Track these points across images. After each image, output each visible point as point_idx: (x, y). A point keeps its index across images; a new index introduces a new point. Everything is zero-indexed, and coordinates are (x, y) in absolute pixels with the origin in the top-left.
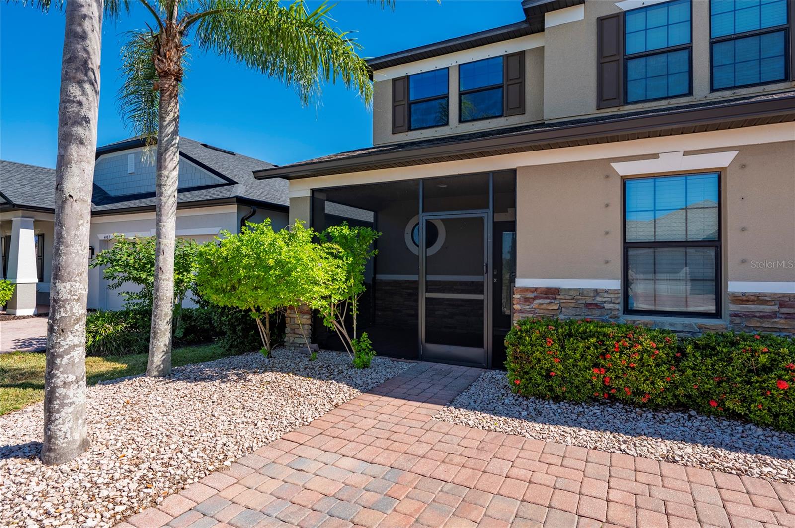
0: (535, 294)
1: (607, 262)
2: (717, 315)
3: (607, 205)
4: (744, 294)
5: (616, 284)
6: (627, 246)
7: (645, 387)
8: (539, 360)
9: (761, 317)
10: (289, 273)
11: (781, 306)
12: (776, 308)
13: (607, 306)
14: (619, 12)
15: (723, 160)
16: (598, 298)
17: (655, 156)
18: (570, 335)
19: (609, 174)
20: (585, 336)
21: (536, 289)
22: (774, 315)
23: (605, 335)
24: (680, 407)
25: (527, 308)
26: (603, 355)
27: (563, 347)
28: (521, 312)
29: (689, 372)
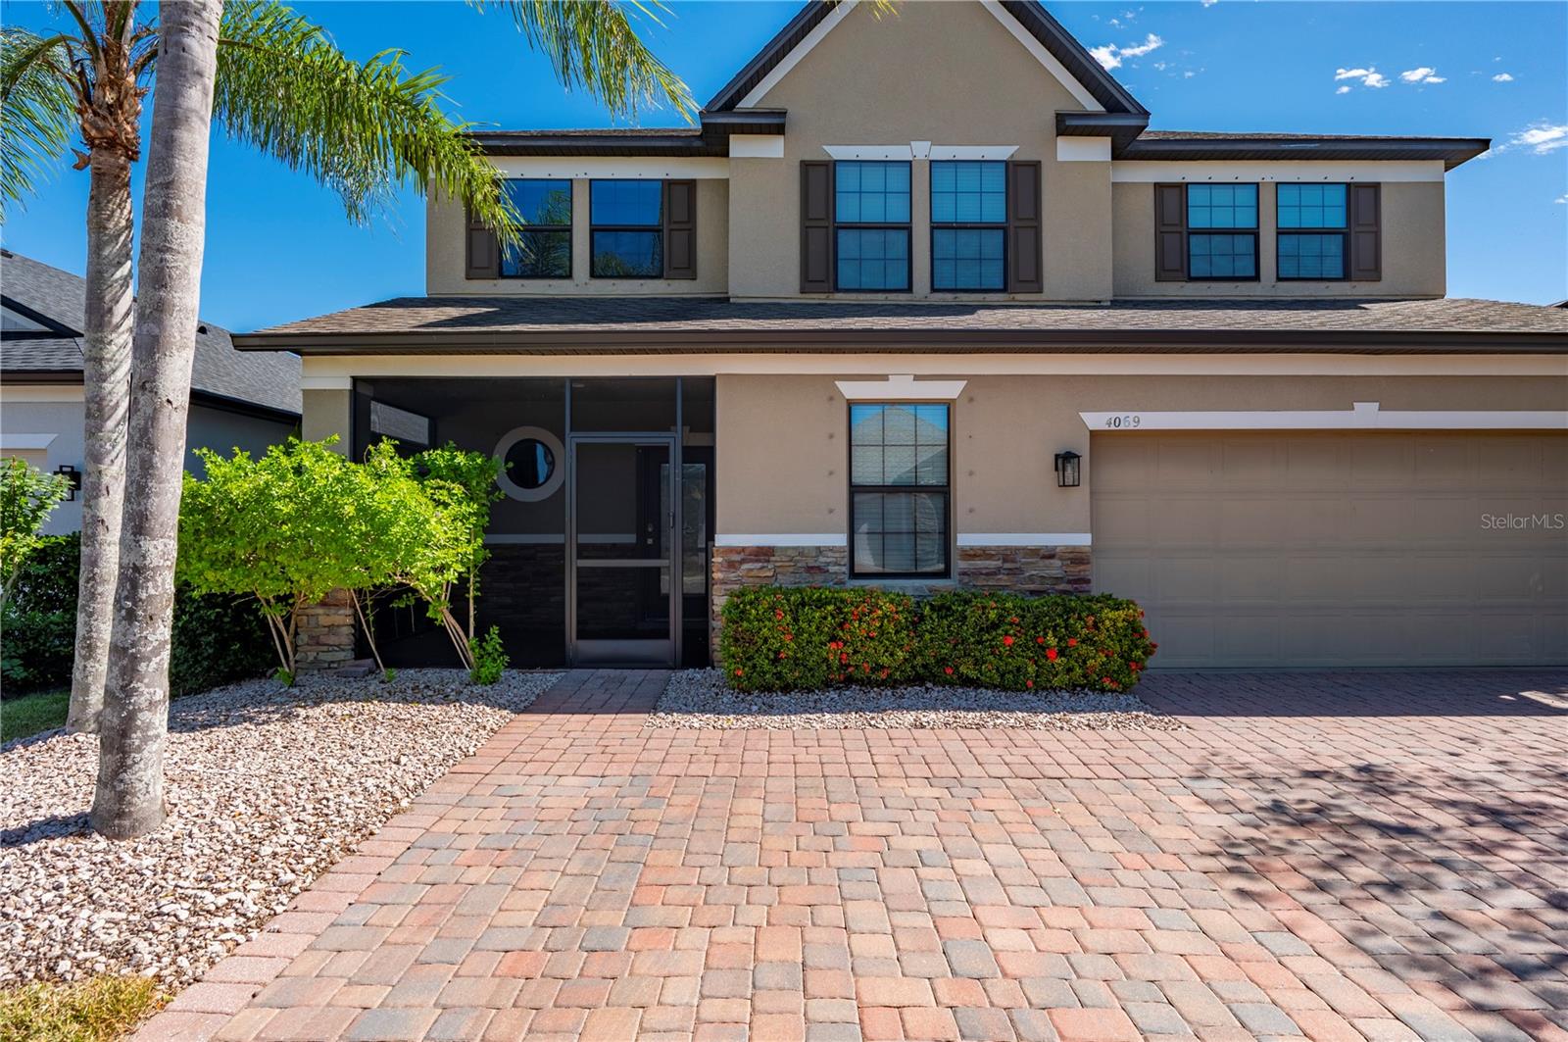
0: (742, 556)
1: (831, 511)
2: (945, 574)
3: (831, 436)
4: (972, 548)
5: (840, 540)
6: (854, 490)
7: (885, 660)
8: (766, 641)
9: (987, 574)
10: (384, 528)
11: (1005, 561)
12: (999, 563)
13: (832, 569)
14: (828, 159)
15: (952, 390)
16: (822, 559)
17: (884, 378)
18: (803, 604)
19: (834, 396)
20: (820, 604)
21: (743, 549)
22: (997, 571)
23: (842, 601)
24: (918, 680)
25: (732, 576)
26: (841, 625)
27: (796, 620)
28: (723, 582)
29: (927, 636)
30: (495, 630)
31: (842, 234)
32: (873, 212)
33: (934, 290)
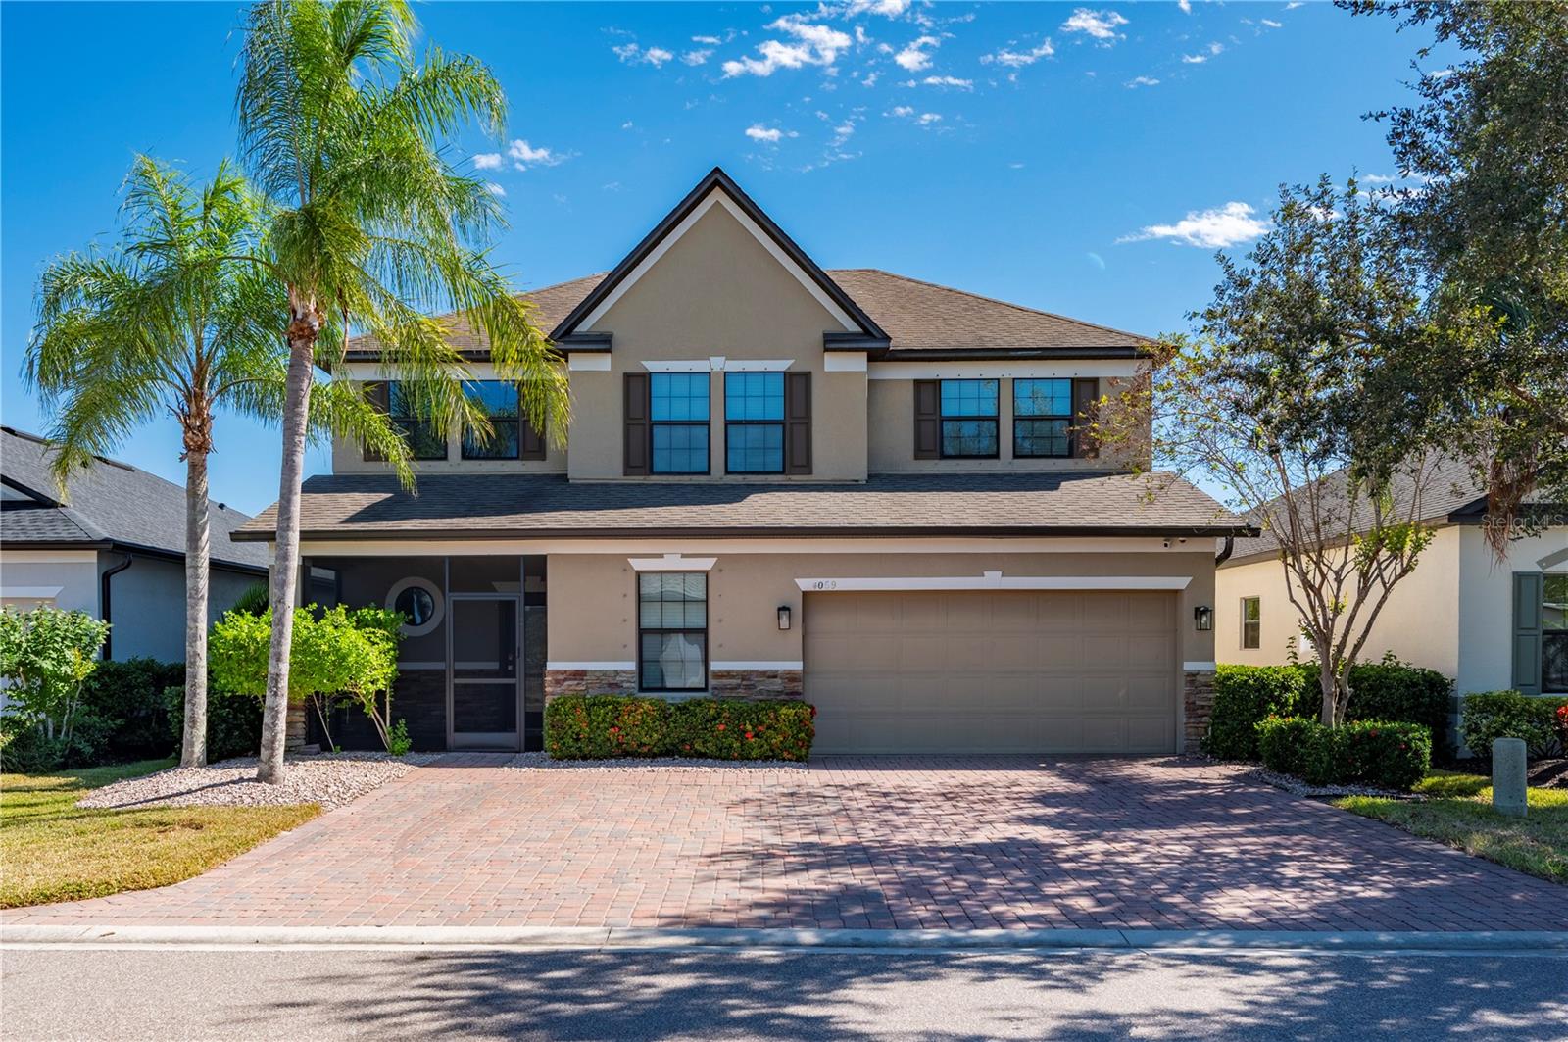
0: (565, 676)
1: (625, 646)
2: (705, 690)
3: (625, 596)
4: (720, 671)
5: (631, 665)
6: (642, 632)
7: (645, 740)
8: (571, 727)
9: (731, 689)
11: (743, 680)
12: (739, 681)
13: (625, 685)
14: (644, 371)
15: (707, 564)
16: (618, 679)
17: (661, 556)
18: (594, 704)
19: (627, 568)
20: (604, 704)
21: (566, 672)
22: (738, 687)
23: (619, 703)
24: (668, 753)
25: (558, 690)
26: (617, 718)
27: (589, 715)
28: (552, 694)
29: (672, 725)
30: (402, 722)
31: (657, 430)
32: (680, 412)
33: (727, 473)
